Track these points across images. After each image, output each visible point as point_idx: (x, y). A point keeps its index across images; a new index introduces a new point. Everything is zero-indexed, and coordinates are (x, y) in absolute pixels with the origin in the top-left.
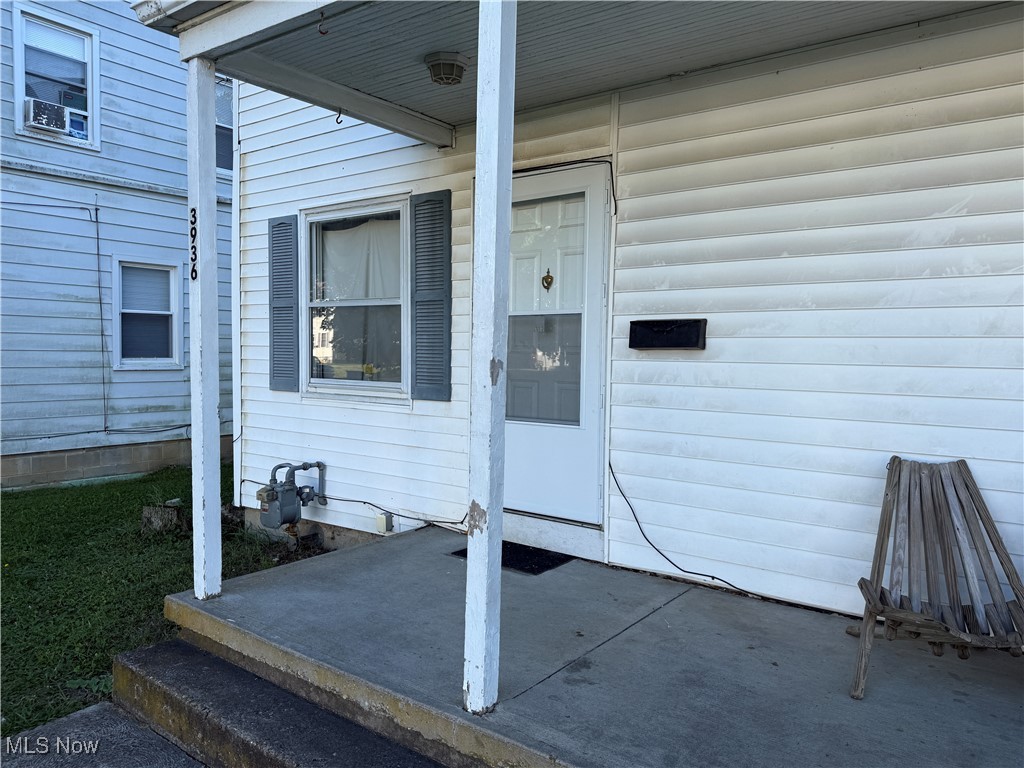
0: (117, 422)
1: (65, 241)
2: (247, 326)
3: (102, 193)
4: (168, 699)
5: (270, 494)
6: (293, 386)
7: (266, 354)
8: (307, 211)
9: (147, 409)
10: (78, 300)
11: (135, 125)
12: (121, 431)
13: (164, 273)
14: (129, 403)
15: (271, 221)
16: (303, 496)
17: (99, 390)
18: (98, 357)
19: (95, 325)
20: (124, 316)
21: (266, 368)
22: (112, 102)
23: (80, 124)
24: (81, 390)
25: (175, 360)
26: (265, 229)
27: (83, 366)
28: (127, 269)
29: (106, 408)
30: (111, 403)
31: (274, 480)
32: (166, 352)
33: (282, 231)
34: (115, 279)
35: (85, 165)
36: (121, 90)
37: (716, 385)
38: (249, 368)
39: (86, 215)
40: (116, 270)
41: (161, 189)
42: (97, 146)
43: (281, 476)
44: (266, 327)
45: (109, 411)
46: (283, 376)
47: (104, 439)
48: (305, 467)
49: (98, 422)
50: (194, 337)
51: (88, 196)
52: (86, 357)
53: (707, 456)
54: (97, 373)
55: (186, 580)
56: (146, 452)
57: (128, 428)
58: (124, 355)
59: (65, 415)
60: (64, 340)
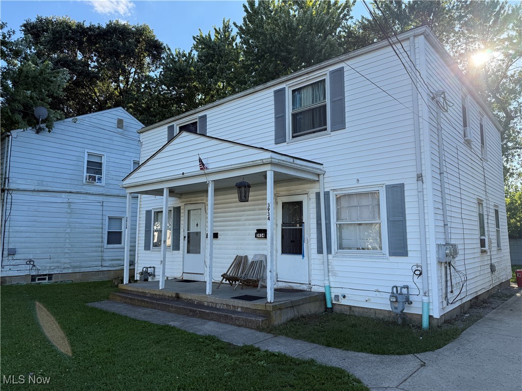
0: (105, 264)
1: (94, 212)
2: (140, 235)
3: (104, 197)
4: (119, 296)
5: (142, 274)
6: (149, 249)
7: (143, 242)
8: (154, 209)
9: (113, 260)
10: (96, 228)
11: (115, 178)
12: (105, 266)
13: (120, 219)
14: (109, 258)
15: (146, 211)
16: (150, 275)
17: (100, 254)
18: (101, 244)
19: (100, 235)
20: (108, 232)
21: (143, 245)
22: (109, 172)
23: (100, 179)
24: (96, 254)
25: (122, 245)
26: (145, 212)
27: (96, 247)
28: (110, 218)
29: (102, 259)
30: (104, 258)
31: (143, 270)
32: (120, 243)
33: (148, 213)
34: (106, 222)
35: (101, 190)
36: (111, 168)
37: (219, 245)
38: (140, 245)
39: (100, 204)
40: (107, 219)
41: (121, 195)
42: (104, 185)
43: (144, 269)
44: (144, 235)
45: (103, 260)
46: (147, 247)
47: (101, 269)
48: (150, 267)
49: (99, 263)
50: (126, 238)
51: (101, 198)
52: (97, 244)
53: (218, 258)
54: (100, 249)
55: (122, 281)
56: (112, 272)
57: (108, 266)
58: (108, 244)
59: (91, 261)
60: (92, 239)
